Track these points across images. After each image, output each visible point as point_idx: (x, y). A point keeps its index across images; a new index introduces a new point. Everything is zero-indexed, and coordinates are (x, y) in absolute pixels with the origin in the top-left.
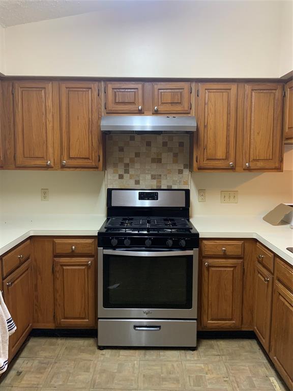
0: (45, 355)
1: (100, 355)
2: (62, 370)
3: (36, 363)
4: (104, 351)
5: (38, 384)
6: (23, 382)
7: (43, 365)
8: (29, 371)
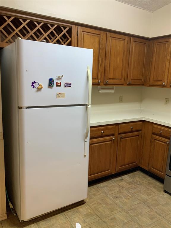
0: (138, 179)
1: (161, 194)
2: (138, 188)
3: (131, 180)
4: (166, 194)
5: (124, 187)
6: (120, 183)
7: (133, 182)
8: (126, 181)
